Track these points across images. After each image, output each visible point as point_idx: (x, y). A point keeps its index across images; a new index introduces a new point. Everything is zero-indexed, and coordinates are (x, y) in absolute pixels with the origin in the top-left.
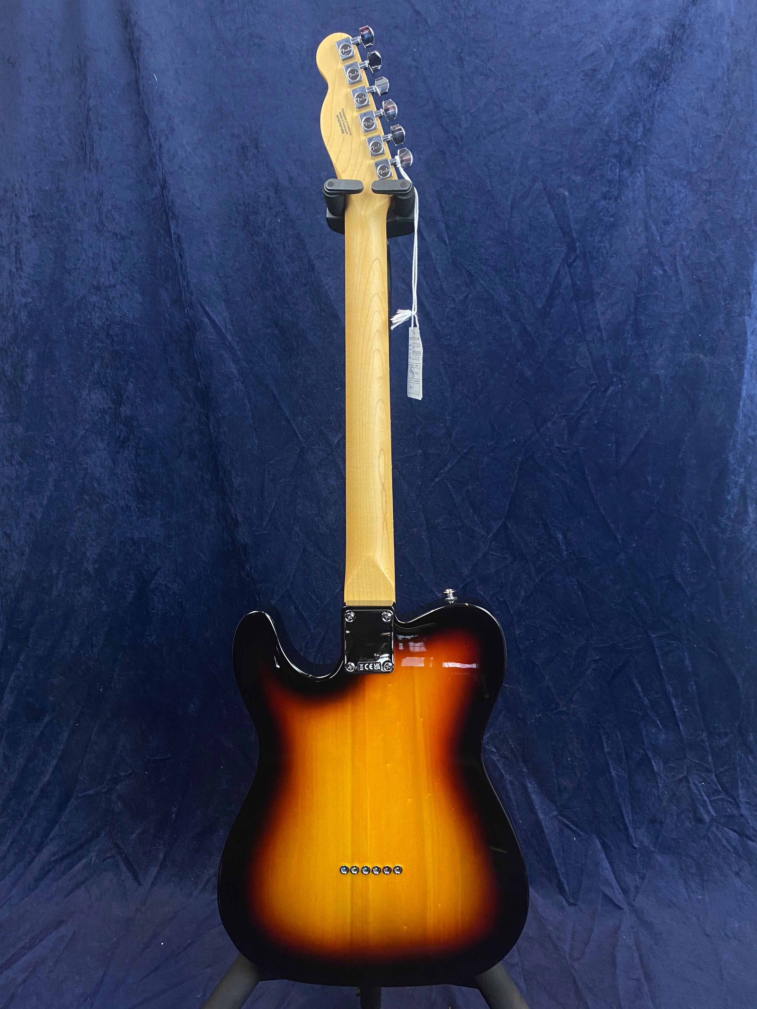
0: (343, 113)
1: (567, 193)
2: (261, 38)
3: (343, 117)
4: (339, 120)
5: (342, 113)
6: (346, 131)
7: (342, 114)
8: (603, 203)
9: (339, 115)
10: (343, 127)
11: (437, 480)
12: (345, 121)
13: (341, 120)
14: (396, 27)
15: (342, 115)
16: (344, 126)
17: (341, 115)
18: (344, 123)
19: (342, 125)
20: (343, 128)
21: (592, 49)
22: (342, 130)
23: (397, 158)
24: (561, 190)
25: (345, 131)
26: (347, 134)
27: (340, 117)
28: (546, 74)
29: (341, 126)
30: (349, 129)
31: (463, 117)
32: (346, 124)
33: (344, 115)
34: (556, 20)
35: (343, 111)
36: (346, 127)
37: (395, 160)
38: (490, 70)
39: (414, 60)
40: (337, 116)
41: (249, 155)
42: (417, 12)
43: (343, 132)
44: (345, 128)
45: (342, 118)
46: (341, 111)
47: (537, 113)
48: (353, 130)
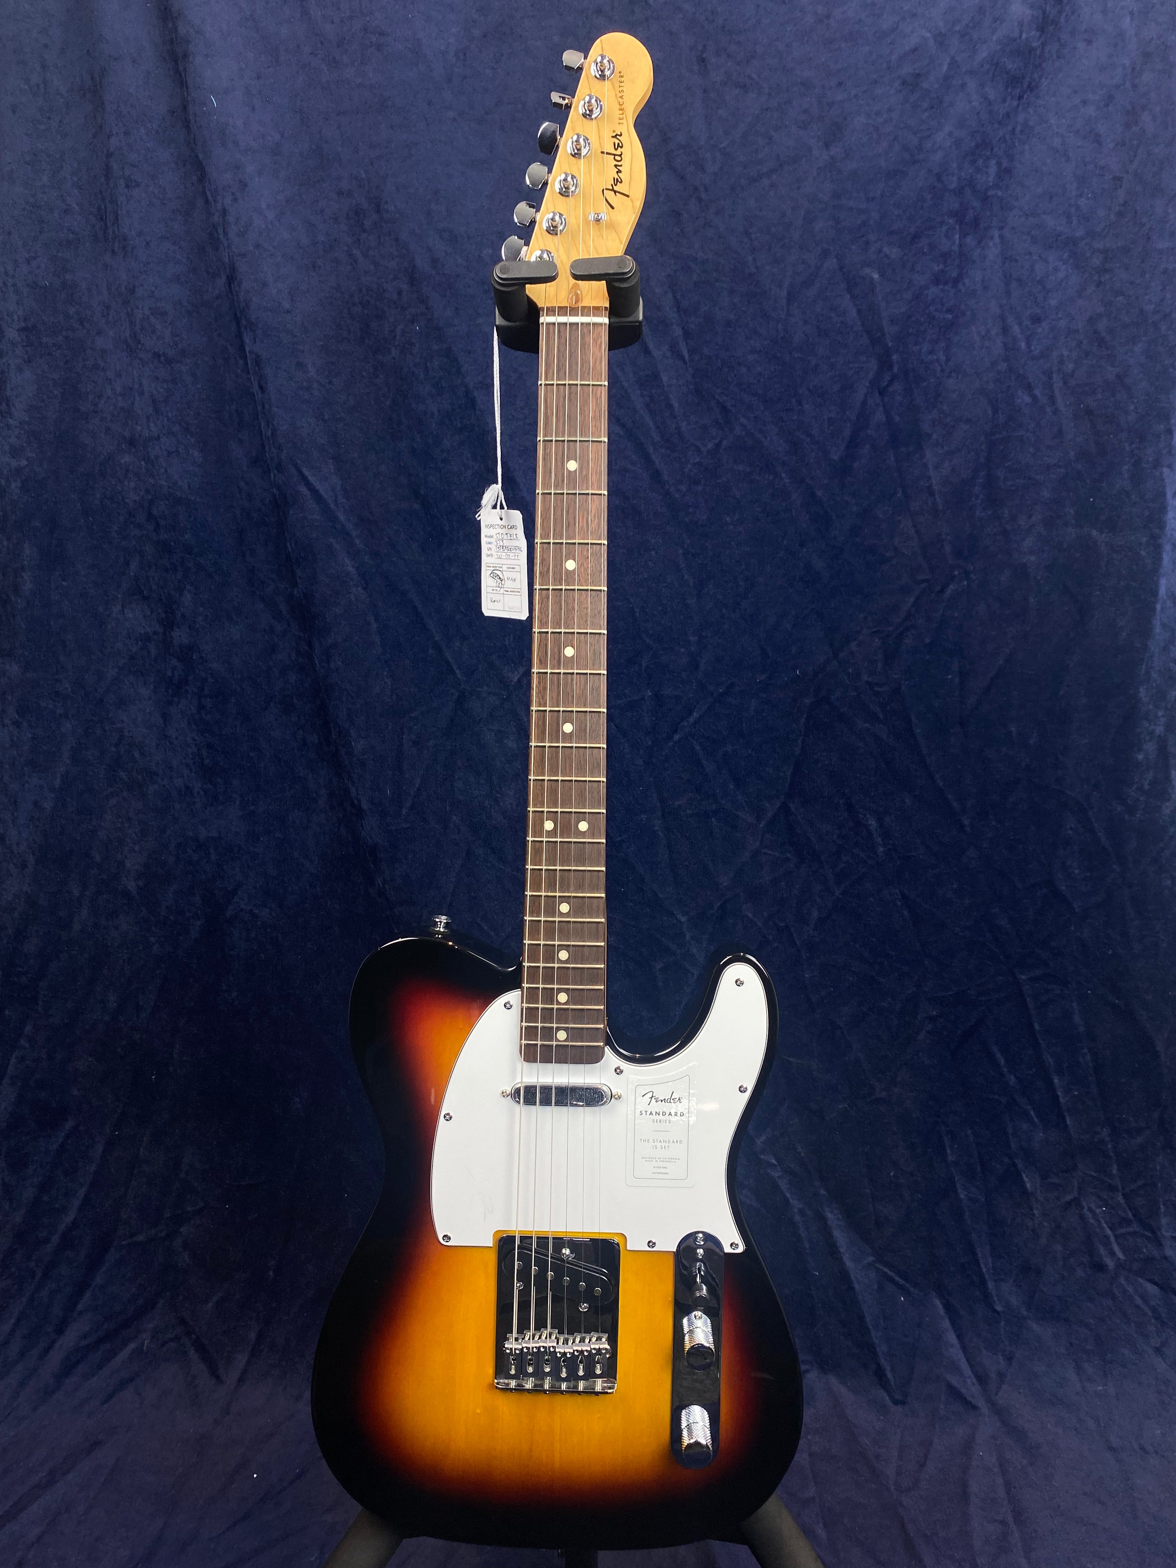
1: (876, 276)
2: (382, 34)
8: (935, 290)
11: (676, 737)
21: (913, 41)
24: (867, 271)
31: (708, 156)
41: (368, 224)
47: (827, 146)
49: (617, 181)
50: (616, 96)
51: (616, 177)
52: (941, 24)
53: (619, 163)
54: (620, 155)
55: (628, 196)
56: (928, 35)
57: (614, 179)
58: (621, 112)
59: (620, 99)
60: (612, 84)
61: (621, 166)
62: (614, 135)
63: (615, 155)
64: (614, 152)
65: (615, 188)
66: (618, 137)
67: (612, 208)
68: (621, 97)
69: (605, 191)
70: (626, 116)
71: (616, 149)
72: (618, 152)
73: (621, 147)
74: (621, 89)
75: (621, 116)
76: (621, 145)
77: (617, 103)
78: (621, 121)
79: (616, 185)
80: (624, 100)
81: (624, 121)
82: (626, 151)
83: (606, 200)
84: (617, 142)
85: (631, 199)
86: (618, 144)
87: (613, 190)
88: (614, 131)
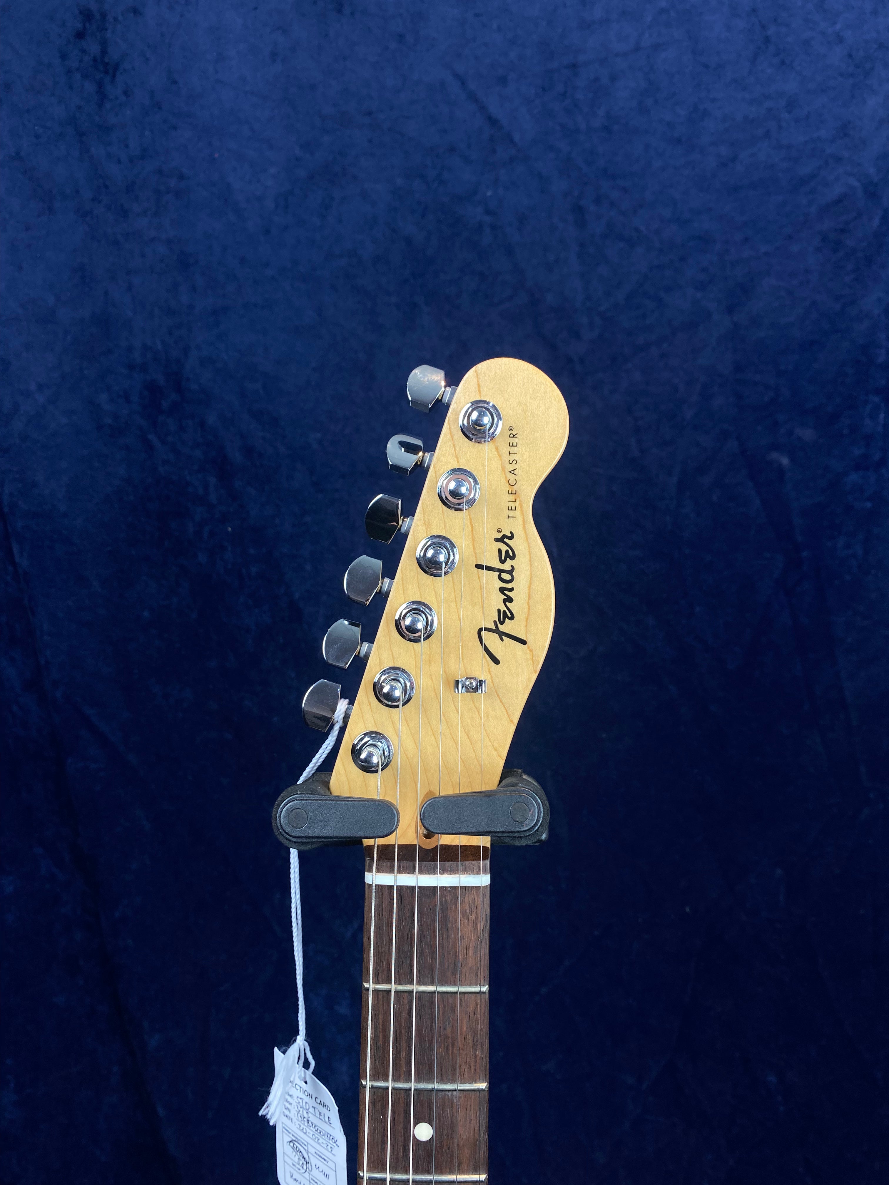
1: (785, 461)
2: (181, 177)
8: (854, 477)
11: (544, 990)
14: (452, 149)
21: (838, 190)
24: (774, 455)
28: (746, 239)
31: (584, 320)
34: (767, 134)
38: (637, 230)
39: (488, 212)
41: (165, 404)
42: (493, 121)
47: (730, 310)
49: (505, 616)
50: (503, 469)
51: (503, 608)
53: (509, 586)
54: (510, 572)
55: (524, 642)
57: (499, 611)
58: (512, 498)
59: (511, 477)
60: (497, 449)
61: (512, 590)
62: (499, 536)
63: (501, 571)
64: (498, 565)
65: (501, 628)
66: (506, 540)
67: (496, 661)
68: (513, 472)
69: (483, 633)
70: (521, 504)
71: (503, 562)
72: (507, 566)
73: (513, 558)
74: (512, 457)
75: (512, 505)
76: (511, 554)
77: (504, 481)
78: (511, 514)
79: (502, 623)
80: (517, 478)
81: (517, 513)
82: (520, 564)
83: (486, 649)
84: (504, 548)
85: (529, 647)
86: (507, 551)
87: (496, 631)
88: (499, 531)
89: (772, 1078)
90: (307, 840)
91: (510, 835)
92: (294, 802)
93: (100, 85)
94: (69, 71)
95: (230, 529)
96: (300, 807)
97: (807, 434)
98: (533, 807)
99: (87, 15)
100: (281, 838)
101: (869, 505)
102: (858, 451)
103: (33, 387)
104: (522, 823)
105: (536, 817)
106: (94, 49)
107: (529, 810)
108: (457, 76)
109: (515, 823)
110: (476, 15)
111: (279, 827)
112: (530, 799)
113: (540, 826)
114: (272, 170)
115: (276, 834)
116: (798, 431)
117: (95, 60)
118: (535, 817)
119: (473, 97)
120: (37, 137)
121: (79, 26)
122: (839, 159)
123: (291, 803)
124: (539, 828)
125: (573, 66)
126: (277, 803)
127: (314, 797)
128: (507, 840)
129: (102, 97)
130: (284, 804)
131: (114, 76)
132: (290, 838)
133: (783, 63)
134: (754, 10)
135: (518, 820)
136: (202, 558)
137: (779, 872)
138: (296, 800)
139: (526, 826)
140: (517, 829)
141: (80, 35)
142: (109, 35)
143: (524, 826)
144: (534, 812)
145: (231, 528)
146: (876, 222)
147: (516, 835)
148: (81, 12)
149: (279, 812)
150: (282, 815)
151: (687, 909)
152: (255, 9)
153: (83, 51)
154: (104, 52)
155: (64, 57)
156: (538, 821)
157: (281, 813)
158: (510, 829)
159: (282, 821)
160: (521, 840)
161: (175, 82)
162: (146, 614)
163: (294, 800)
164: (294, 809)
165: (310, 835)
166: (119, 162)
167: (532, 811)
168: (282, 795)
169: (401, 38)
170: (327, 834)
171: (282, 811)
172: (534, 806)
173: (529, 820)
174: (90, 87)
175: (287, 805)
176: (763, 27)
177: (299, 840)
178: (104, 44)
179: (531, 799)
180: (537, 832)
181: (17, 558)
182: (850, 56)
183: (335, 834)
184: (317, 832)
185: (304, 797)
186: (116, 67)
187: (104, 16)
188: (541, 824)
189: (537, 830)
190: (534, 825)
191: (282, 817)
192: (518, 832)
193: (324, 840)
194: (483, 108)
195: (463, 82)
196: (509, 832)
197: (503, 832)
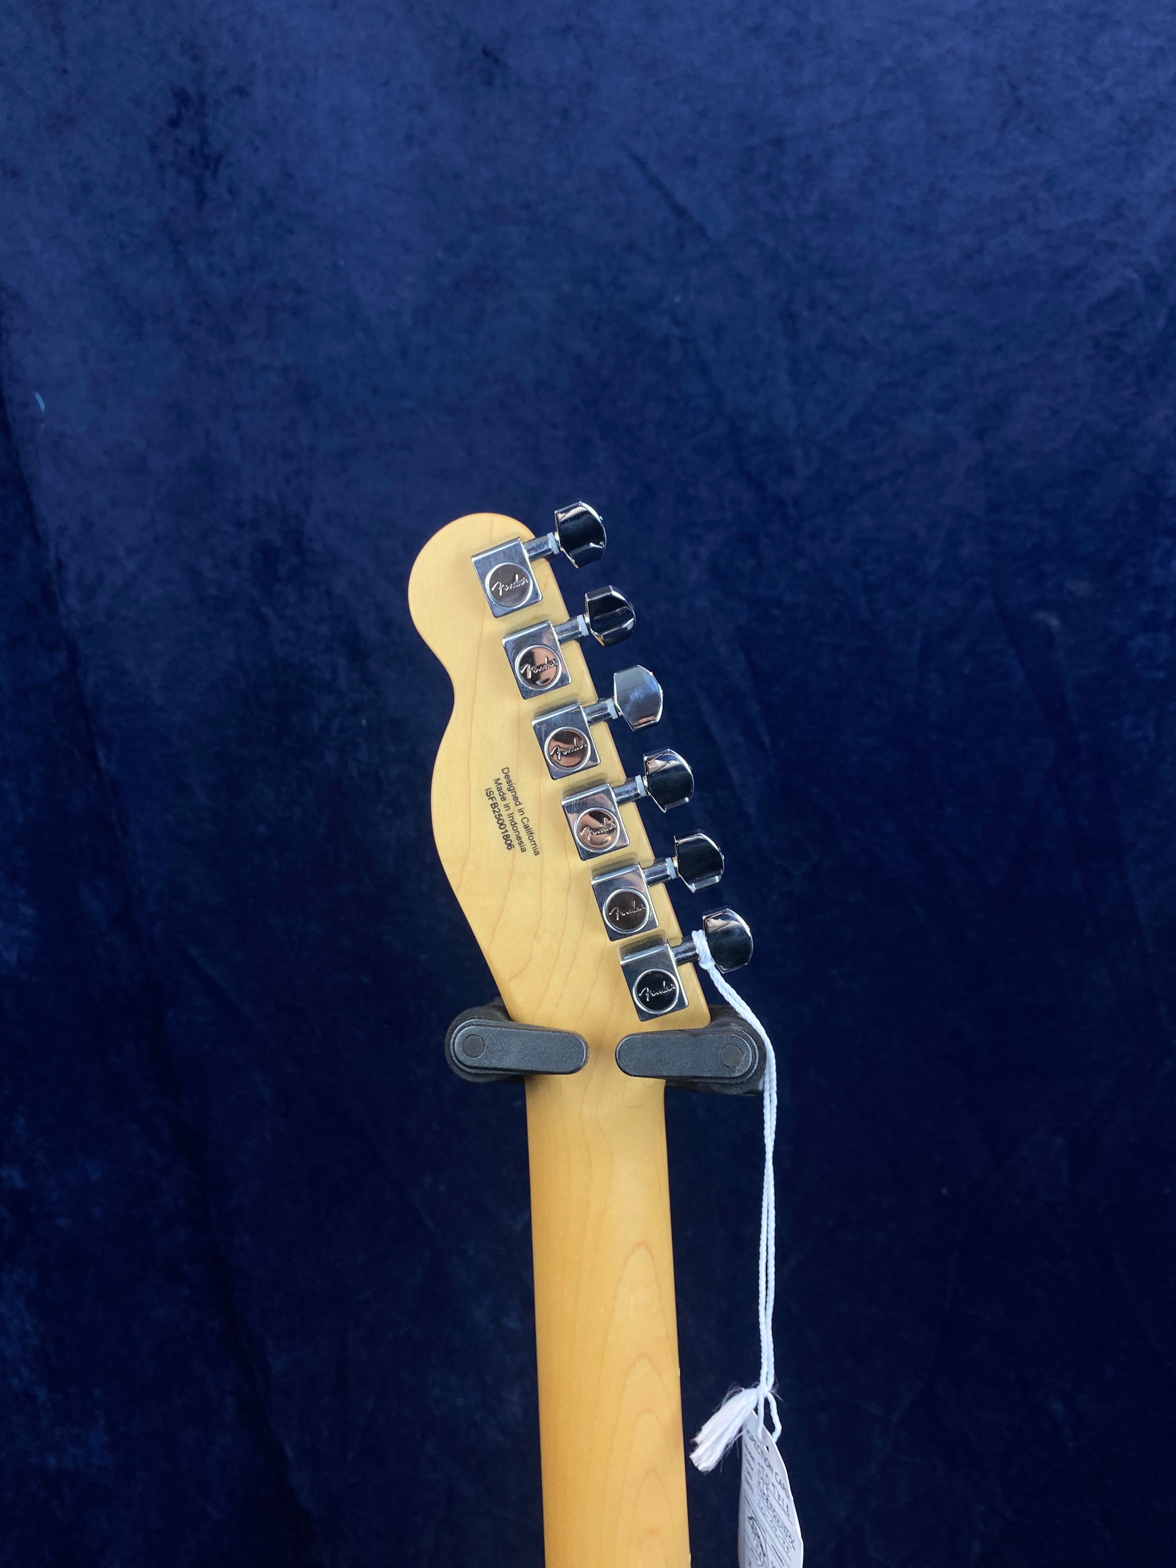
0: (509, 782)
1: (1054, 622)
2: (299, 290)
3: (509, 796)
4: (494, 806)
5: (503, 781)
6: (521, 843)
7: (505, 787)
9: (494, 789)
10: (509, 828)
12: (514, 809)
13: (501, 804)
14: (631, 247)
15: (505, 790)
16: (514, 825)
17: (499, 790)
18: (511, 816)
19: (507, 822)
20: (511, 832)
21: (1112, 284)
22: (507, 838)
23: (700, 940)
24: (1041, 615)
25: (515, 843)
26: (523, 850)
27: (496, 794)
28: (999, 348)
29: (501, 825)
30: (530, 833)
31: (799, 452)
32: (518, 818)
33: (511, 789)
35: (507, 776)
36: (521, 827)
37: (694, 949)
39: (677, 323)
40: (489, 794)
41: (283, 570)
43: (510, 846)
44: (516, 831)
45: (503, 799)
46: (502, 776)
47: (981, 435)
48: (545, 836)
52: (1154, 260)
56: (1134, 276)
89: (1058, 1407)
90: (483, 1072)
91: (720, 1081)
92: (470, 1027)
93: (199, 183)
94: (161, 167)
95: (364, 722)
96: (477, 1034)
97: (1081, 588)
98: (746, 1051)
99: (182, 98)
100: (454, 1068)
101: (1161, 674)
102: (1145, 608)
103: (121, 552)
104: (733, 1069)
105: (750, 1062)
106: (191, 138)
107: (742, 1053)
108: (634, 157)
109: (724, 1068)
110: (658, 84)
111: (453, 1055)
112: (743, 1041)
113: (754, 1073)
114: (410, 279)
115: (449, 1063)
116: (1071, 585)
117: (192, 152)
118: (748, 1062)
119: (655, 183)
120: (122, 246)
121: (172, 111)
122: (1111, 247)
123: (467, 1028)
124: (753, 1075)
125: (779, 142)
126: (450, 1027)
127: (492, 1022)
128: (715, 1088)
129: (202, 195)
130: (459, 1029)
131: (216, 171)
132: (464, 1068)
133: (1039, 130)
134: (1002, 68)
135: (728, 1065)
136: (330, 758)
137: (1060, 1141)
138: (473, 1025)
139: (738, 1072)
140: (727, 1075)
141: (174, 122)
142: (209, 121)
143: (735, 1072)
144: (748, 1056)
145: (366, 720)
146: (1161, 323)
147: (726, 1081)
148: (175, 95)
149: (453, 1037)
150: (456, 1041)
151: (944, 1191)
152: (386, 83)
153: (178, 141)
154: (204, 142)
155: (154, 148)
156: (752, 1066)
157: (455, 1039)
158: (719, 1074)
159: (456, 1048)
160: (732, 1088)
161: (290, 176)
162: (262, 829)
163: (470, 1025)
164: (470, 1035)
165: (486, 1066)
166: (223, 274)
167: (745, 1055)
168: (457, 1018)
169: (565, 114)
170: (506, 1066)
171: (456, 1036)
172: (748, 1049)
173: (741, 1065)
174: (186, 185)
175: (462, 1030)
176: (1013, 87)
177: (473, 1071)
178: (203, 131)
179: (745, 1041)
180: (750, 1080)
181: (103, 763)
182: (1122, 119)
183: (514, 1067)
184: (495, 1063)
185: (481, 1022)
186: (219, 159)
187: (203, 98)
188: (756, 1070)
189: (751, 1077)
190: (747, 1071)
191: (456, 1044)
192: (728, 1078)
193: (502, 1073)
194: (668, 196)
195: (641, 164)
196: (717, 1078)
197: (711, 1078)
